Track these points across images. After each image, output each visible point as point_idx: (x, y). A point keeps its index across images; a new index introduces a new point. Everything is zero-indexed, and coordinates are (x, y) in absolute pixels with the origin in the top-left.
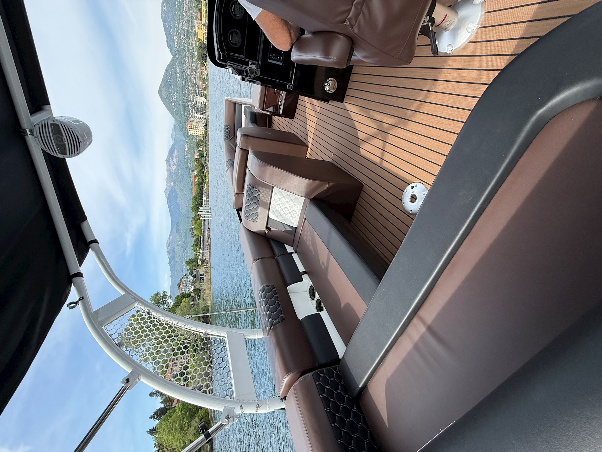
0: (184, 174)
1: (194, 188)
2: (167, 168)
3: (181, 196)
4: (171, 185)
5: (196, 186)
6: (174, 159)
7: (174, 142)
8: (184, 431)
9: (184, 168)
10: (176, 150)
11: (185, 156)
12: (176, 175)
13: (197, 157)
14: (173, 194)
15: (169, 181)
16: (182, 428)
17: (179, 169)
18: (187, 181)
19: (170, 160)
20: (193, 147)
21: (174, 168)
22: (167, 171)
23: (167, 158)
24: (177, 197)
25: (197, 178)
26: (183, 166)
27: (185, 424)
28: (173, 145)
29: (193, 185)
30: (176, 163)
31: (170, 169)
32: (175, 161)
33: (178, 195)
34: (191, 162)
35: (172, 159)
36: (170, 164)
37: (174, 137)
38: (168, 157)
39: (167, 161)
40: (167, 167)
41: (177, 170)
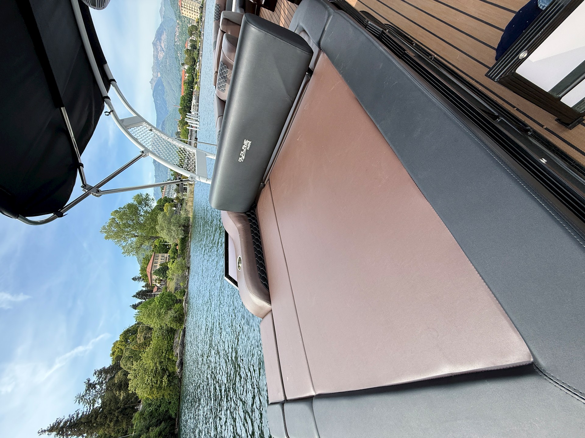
0: (172, 65)
1: (183, 86)
2: (154, 53)
3: (168, 91)
4: (158, 75)
5: (185, 84)
6: (163, 43)
7: (163, 20)
8: (161, 318)
9: (173, 58)
10: (164, 31)
11: (175, 42)
12: (163, 65)
13: (189, 48)
14: (160, 87)
15: (155, 71)
16: (159, 315)
17: (168, 58)
18: (176, 74)
19: (158, 44)
20: (184, 32)
21: (161, 55)
22: (154, 58)
23: (154, 40)
24: (164, 91)
25: (187, 75)
26: (172, 54)
27: (162, 312)
28: (161, 25)
29: (183, 82)
30: (164, 49)
31: (157, 56)
32: (163, 46)
33: (165, 90)
34: (181, 51)
35: (160, 43)
36: (157, 49)
37: (163, 13)
38: (156, 39)
39: (154, 44)
40: (154, 51)
41: (165, 58)
